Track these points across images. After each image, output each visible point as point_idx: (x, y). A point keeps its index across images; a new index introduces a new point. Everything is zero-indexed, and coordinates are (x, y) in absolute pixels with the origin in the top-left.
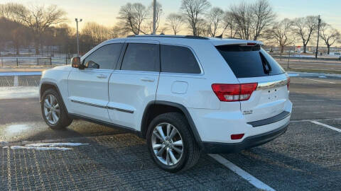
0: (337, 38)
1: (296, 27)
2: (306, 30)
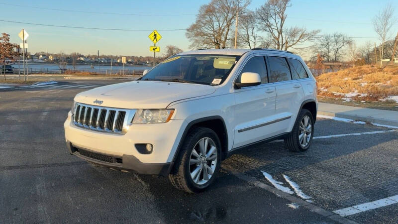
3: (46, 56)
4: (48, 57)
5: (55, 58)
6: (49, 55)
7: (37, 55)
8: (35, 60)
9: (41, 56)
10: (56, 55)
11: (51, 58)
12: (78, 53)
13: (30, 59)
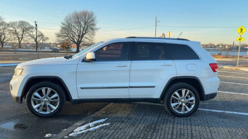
0: (42, 38)
1: (12, 29)
2: (19, 30)
3: (224, 46)
4: (225, 47)
5: (229, 47)
6: (226, 45)
7: (218, 45)
8: (216, 49)
9: (221, 46)
10: (230, 46)
11: (226, 47)
12: (245, 44)
13: (214, 48)
